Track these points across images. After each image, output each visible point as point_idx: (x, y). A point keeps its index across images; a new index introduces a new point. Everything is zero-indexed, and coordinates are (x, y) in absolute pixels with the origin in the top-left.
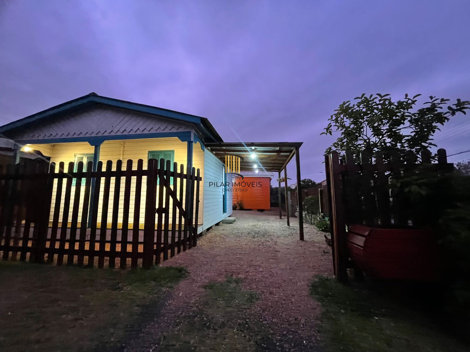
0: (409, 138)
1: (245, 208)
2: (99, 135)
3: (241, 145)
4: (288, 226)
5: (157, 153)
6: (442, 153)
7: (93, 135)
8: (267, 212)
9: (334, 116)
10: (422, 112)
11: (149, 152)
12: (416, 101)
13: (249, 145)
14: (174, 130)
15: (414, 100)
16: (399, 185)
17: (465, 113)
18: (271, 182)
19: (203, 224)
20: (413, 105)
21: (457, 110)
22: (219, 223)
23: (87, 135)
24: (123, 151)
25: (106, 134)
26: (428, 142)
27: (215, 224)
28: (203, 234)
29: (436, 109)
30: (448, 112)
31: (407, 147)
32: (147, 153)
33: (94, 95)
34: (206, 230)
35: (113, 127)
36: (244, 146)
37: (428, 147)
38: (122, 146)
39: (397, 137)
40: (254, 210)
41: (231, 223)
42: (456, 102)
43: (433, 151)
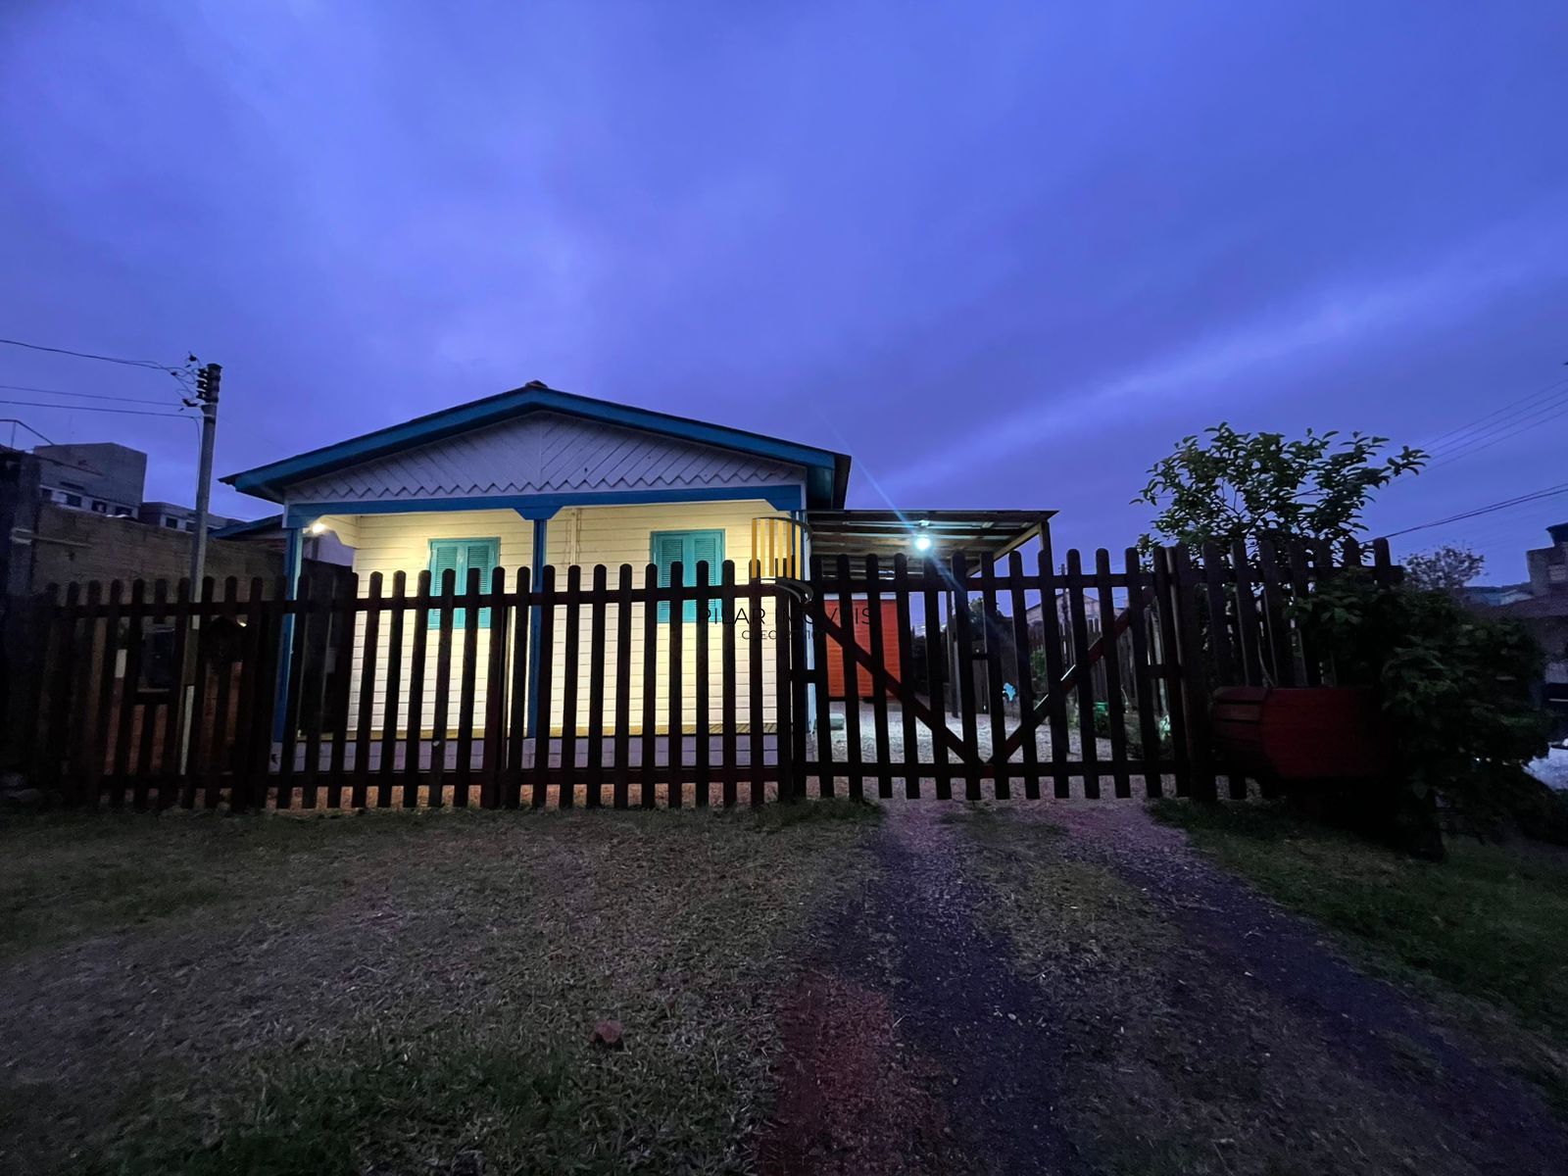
0: (1313, 510)
2: (548, 490)
3: (890, 516)
5: (677, 538)
6: (1381, 547)
7: (529, 491)
9: (1161, 464)
10: (1339, 462)
11: (652, 533)
12: (1327, 443)
13: (913, 516)
14: (755, 483)
15: (1326, 440)
16: (1309, 607)
17: (1416, 471)
20: (1322, 451)
21: (1404, 466)
23: (512, 492)
24: (578, 531)
25: (567, 490)
26: (1351, 520)
29: (1364, 456)
30: (1389, 468)
31: (1308, 528)
32: (649, 536)
33: (535, 388)
35: (586, 470)
36: (897, 519)
37: (1351, 531)
38: (574, 519)
39: (1287, 510)
42: (1402, 452)
43: (1362, 538)
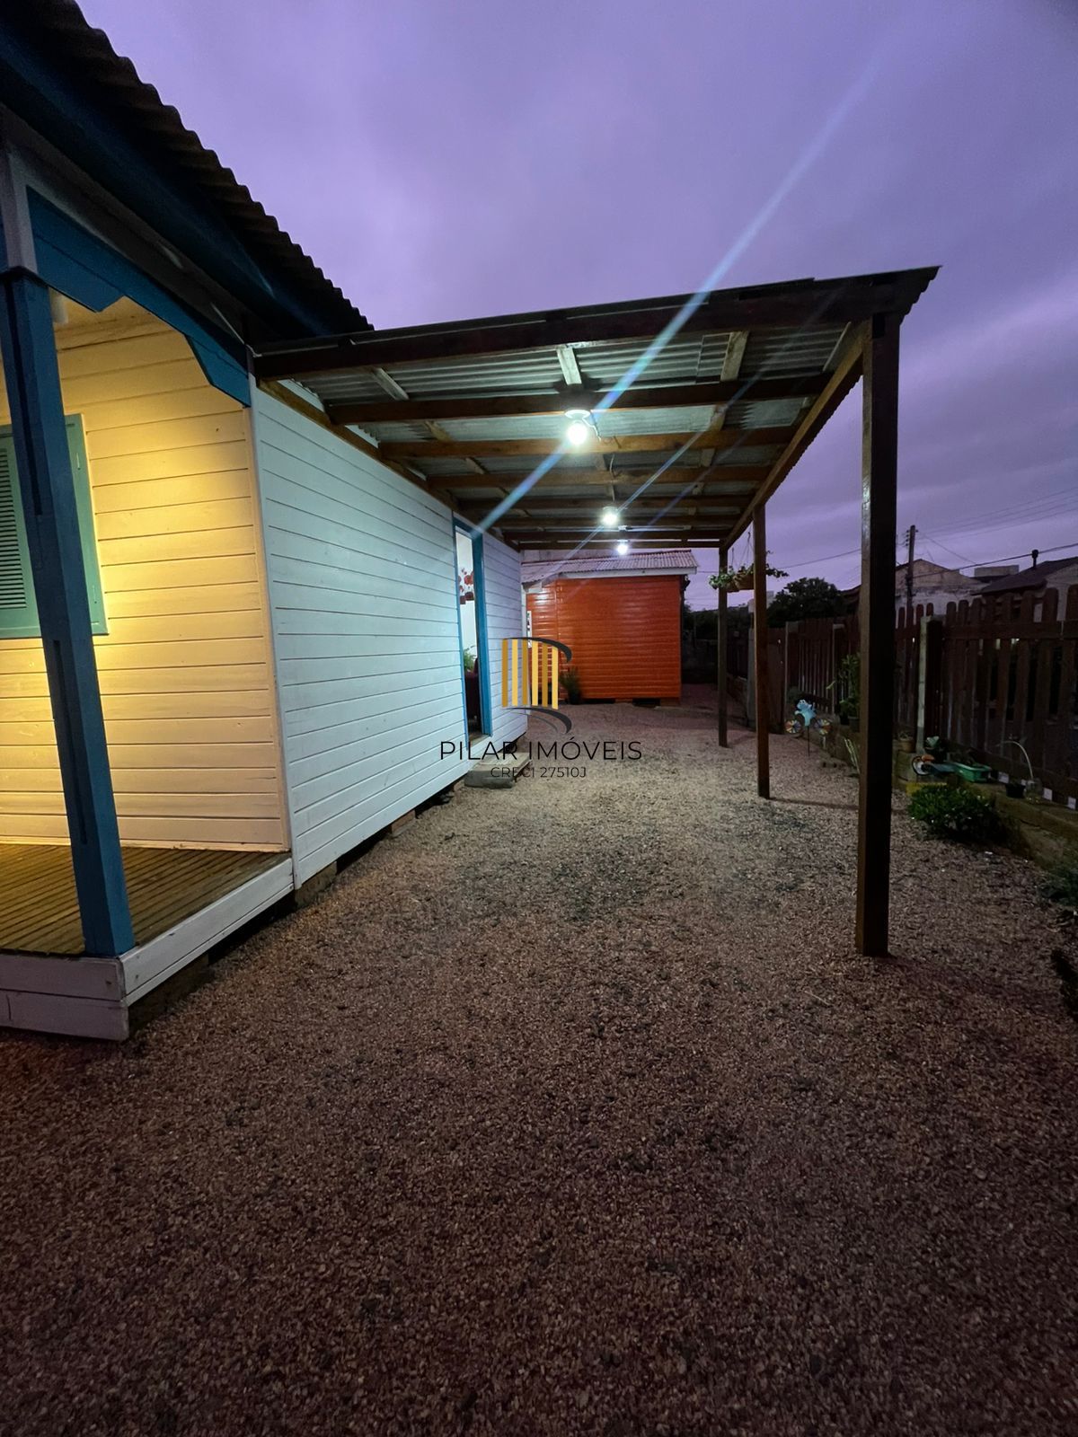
1: (590, 695)
4: (763, 800)
8: (667, 708)
18: (685, 596)
19: (290, 851)
22: (450, 788)
27: (415, 809)
28: (297, 899)
34: (334, 868)
40: (622, 700)
41: (504, 786)
